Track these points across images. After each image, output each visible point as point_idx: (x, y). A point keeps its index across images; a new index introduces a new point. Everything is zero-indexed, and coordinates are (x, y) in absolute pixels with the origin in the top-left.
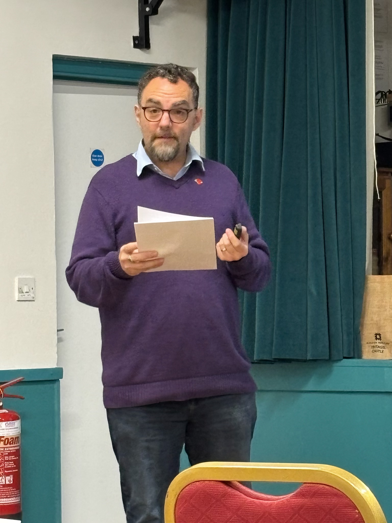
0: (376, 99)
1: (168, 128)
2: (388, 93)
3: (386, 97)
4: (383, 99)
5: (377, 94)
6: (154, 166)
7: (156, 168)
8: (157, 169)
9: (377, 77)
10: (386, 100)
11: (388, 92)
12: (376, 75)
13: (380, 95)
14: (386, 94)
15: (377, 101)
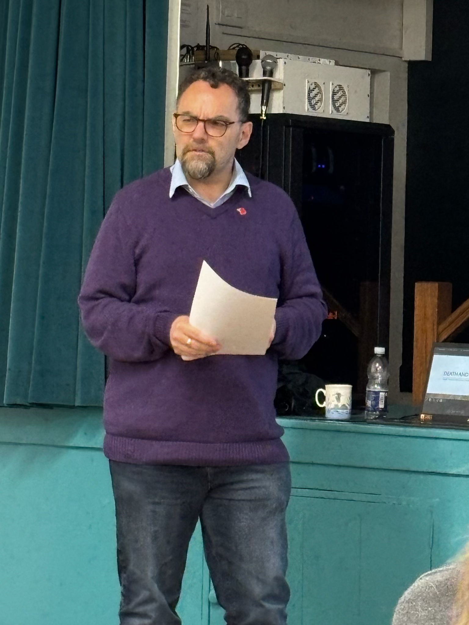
0: (181, 55)
1: (202, 141)
2: (195, 49)
3: (193, 54)
4: (188, 56)
5: (182, 47)
6: (190, 187)
7: (191, 190)
8: (193, 191)
9: (183, 24)
10: (193, 57)
11: (196, 46)
12: (182, 21)
13: (185, 50)
14: (192, 48)
15: (182, 57)
